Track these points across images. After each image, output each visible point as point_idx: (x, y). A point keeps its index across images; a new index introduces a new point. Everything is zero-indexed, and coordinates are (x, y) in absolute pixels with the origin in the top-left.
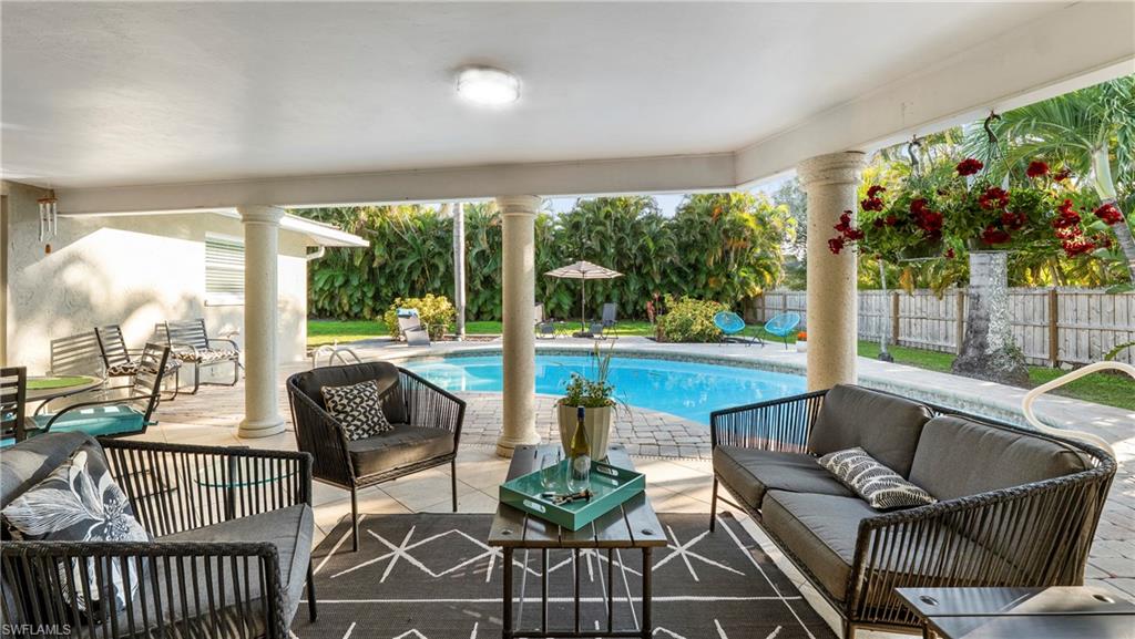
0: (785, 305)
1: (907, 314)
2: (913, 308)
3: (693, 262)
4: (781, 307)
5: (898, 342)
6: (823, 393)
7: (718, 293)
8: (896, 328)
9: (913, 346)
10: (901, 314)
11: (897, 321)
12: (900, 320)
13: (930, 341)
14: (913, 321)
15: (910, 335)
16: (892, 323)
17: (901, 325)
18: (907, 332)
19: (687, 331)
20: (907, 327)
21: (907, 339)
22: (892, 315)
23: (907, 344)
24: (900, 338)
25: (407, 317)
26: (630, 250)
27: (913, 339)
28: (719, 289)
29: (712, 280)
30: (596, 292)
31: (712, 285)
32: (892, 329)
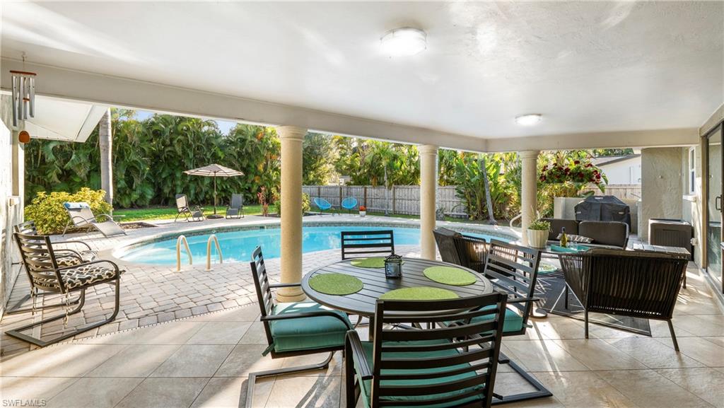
0: (319, 194)
1: (370, 197)
2: (373, 194)
3: (245, 166)
4: (317, 195)
10: (367, 197)
12: (367, 200)
13: (380, 209)
14: (373, 200)
16: (363, 201)
18: (370, 204)
22: (363, 197)
25: (78, 210)
26: (206, 155)
27: (373, 208)
30: (175, 186)
31: (257, 181)
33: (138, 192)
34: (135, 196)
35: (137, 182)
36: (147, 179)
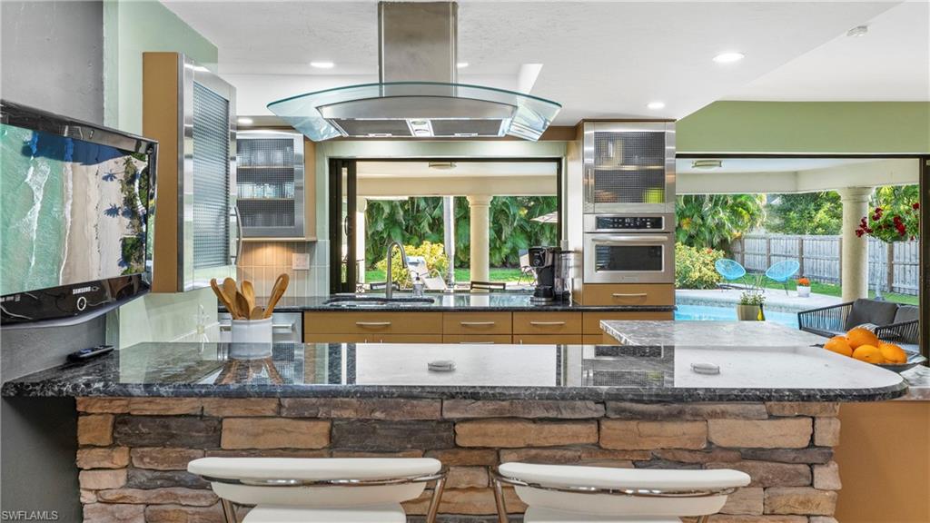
0: (769, 250)
1: (902, 260)
2: (908, 255)
4: (765, 252)
5: (892, 289)
6: (852, 303)
7: (691, 237)
8: (891, 274)
9: (907, 292)
10: (895, 260)
11: (891, 267)
12: (895, 267)
14: (908, 267)
15: (904, 282)
16: (886, 270)
17: (896, 272)
18: (902, 278)
19: (685, 278)
20: (902, 272)
21: (902, 286)
22: (886, 260)
23: (902, 291)
24: (894, 285)
25: (416, 264)
27: (907, 286)
28: (693, 232)
29: (684, 221)
31: (685, 227)
32: (886, 275)
33: (509, 245)
34: (505, 250)
35: (507, 231)
36: (522, 227)
